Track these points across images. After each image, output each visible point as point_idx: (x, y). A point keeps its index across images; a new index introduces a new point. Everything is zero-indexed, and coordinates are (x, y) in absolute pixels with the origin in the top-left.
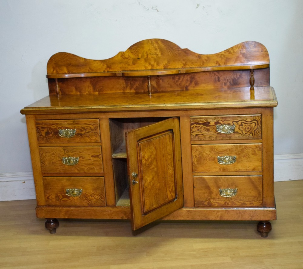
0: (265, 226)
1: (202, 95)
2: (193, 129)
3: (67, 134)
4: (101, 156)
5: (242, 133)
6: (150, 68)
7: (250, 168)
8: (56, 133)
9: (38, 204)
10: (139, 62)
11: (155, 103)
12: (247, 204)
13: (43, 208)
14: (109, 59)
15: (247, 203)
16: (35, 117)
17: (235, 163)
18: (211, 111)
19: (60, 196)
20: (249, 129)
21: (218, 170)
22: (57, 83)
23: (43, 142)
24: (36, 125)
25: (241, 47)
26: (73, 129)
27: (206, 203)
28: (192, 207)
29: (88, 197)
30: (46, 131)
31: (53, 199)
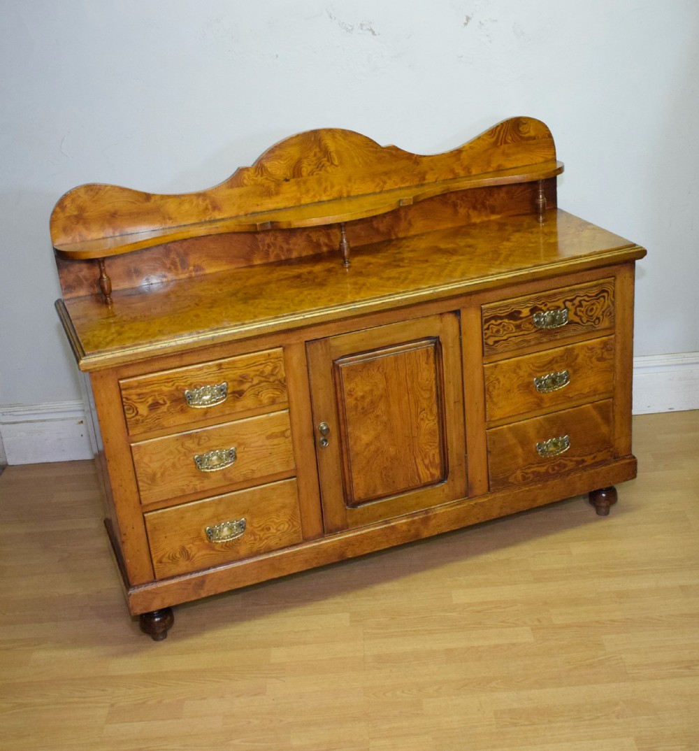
0: (603, 495)
2: (488, 332)
4: (288, 433)
5: (580, 322)
8: (181, 401)
10: (288, 187)
12: (586, 461)
15: (585, 458)
16: (117, 373)
19: (189, 549)
20: (593, 312)
21: (535, 407)
23: (142, 430)
24: (123, 392)
25: (502, 132)
26: (219, 383)
27: (511, 480)
28: (484, 495)
29: (261, 534)
30: (150, 400)
31: (174, 559)
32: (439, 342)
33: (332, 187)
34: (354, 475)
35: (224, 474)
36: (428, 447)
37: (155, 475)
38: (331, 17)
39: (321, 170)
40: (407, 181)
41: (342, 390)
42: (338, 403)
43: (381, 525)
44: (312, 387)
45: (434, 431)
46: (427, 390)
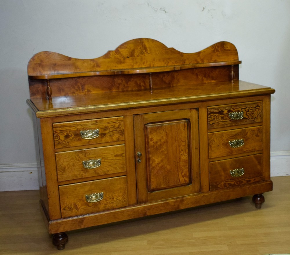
0: (259, 199)
2: (210, 119)
4: (124, 155)
5: (248, 118)
8: (78, 135)
10: (128, 60)
15: (251, 179)
16: (52, 120)
20: (254, 114)
23: (61, 147)
24: (54, 129)
25: (217, 46)
26: (95, 129)
27: (219, 186)
28: (207, 192)
29: (110, 200)
30: (65, 134)
31: (70, 209)
32: (190, 121)
33: (147, 62)
34: (152, 177)
35: (95, 171)
36: (184, 167)
37: (65, 168)
38: (148, 5)
39: (142, 55)
40: (178, 63)
41: (148, 138)
42: (146, 143)
43: (162, 202)
44: (135, 135)
45: (186, 160)
46: (184, 142)
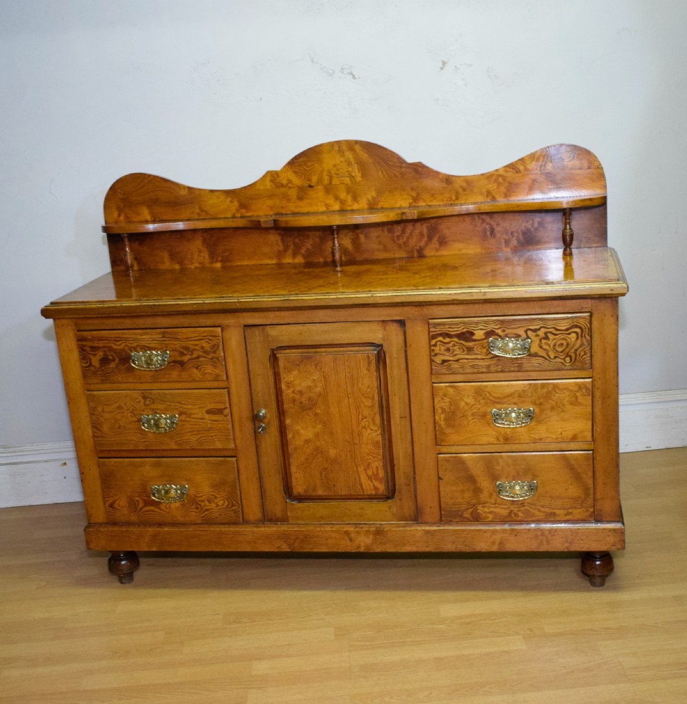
0: (598, 563)
1: (455, 268)
2: (437, 349)
3: (149, 361)
4: (227, 411)
5: (546, 357)
6: (337, 207)
7: (565, 434)
8: (125, 359)
9: (89, 520)
10: (311, 193)
11: (348, 291)
12: (559, 516)
13: (102, 529)
14: (245, 188)
15: (558, 512)
16: (76, 324)
17: (533, 424)
18: (476, 306)
19: (138, 501)
20: (564, 347)
21: (493, 440)
22: (127, 243)
23: (96, 380)
24: (79, 343)
26: (161, 351)
27: (467, 514)
28: (435, 524)
29: (203, 504)
30: (101, 355)
32: (383, 350)
36: (372, 458)
39: (344, 180)
40: (435, 199)
41: (280, 380)
42: (278, 393)
44: (251, 372)
45: (377, 442)
46: (369, 398)
